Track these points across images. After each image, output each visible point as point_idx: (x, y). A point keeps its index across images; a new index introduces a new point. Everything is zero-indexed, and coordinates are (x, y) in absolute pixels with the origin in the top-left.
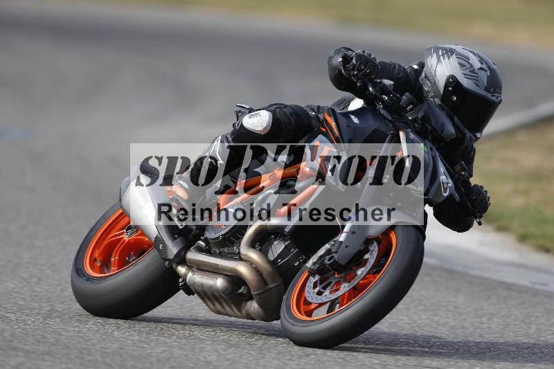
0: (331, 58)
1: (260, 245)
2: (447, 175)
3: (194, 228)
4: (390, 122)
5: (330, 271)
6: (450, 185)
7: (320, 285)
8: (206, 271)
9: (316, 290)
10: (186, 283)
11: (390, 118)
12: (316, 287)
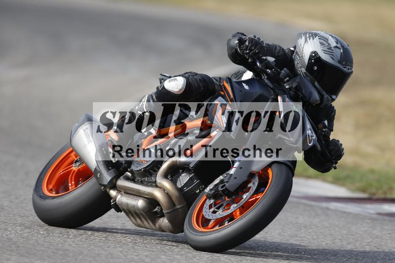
0: (229, 40)
1: (172, 177)
2: (312, 130)
3: (123, 162)
4: (272, 89)
5: (222, 196)
6: (314, 138)
7: (215, 206)
8: (131, 194)
9: (212, 210)
10: (116, 203)
11: (272, 86)
12: (212, 208)
